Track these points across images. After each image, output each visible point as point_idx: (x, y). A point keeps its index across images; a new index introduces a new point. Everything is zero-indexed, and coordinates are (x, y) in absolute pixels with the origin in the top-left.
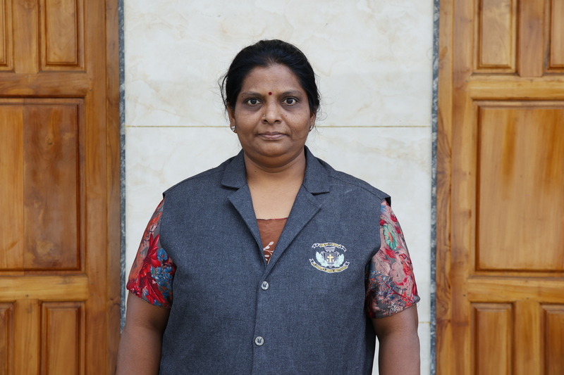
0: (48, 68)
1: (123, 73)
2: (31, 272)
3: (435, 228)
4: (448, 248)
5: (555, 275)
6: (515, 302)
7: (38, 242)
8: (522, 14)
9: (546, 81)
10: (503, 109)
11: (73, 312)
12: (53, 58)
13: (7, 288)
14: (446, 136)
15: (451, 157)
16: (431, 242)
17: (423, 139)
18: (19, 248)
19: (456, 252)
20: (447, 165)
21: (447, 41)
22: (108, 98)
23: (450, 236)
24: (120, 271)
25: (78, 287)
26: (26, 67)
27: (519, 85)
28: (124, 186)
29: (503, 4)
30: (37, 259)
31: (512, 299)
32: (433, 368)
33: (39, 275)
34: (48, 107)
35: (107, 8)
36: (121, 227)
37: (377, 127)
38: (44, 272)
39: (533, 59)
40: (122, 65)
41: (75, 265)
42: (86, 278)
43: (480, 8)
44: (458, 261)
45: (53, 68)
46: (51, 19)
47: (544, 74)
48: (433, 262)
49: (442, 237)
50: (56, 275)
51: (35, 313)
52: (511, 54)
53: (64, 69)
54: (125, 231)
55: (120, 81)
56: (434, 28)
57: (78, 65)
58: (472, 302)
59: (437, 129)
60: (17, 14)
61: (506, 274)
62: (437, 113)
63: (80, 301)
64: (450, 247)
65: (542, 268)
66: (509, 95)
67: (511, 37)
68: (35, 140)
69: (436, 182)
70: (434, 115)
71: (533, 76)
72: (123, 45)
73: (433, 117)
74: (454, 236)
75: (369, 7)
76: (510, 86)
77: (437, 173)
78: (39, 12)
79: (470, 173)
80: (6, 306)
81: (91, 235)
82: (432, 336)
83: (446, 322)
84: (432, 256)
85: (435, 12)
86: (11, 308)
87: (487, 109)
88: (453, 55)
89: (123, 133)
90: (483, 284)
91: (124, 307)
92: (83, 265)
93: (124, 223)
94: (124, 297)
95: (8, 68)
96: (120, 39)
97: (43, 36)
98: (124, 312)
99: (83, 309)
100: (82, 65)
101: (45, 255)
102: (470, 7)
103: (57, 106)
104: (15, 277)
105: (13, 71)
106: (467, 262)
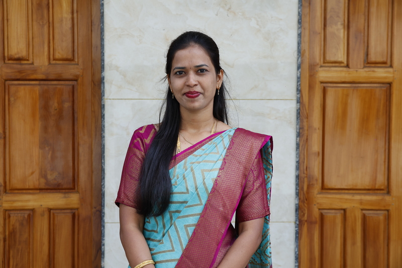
0: (54, 62)
1: (104, 65)
2: (44, 191)
3: (298, 163)
4: (306, 175)
5: (371, 192)
6: (346, 209)
7: (48, 172)
8: (351, 30)
9: (366, 71)
10: (339, 89)
11: (70, 216)
12: (58, 56)
13: (29, 201)
14: (305, 105)
15: (307, 118)
16: (296, 172)
17: (291, 107)
18: (36, 175)
19: (310, 178)
20: (305, 124)
21: (305, 46)
22: (93, 81)
23: (307, 168)
24: (101, 190)
25: (73, 200)
26: (41, 61)
27: (349, 74)
28: (104, 137)
29: (339, 23)
30: (47, 183)
31: (345, 206)
32: (296, 250)
33: (49, 193)
34: (54, 86)
35: (93, 24)
36: (102, 162)
37: (263, 100)
38: (52, 191)
39: (358, 58)
40: (103, 60)
41: (71, 186)
42: (78, 195)
43: (325, 25)
44: (311, 183)
45: (58, 62)
46: (56, 31)
47: (365, 67)
48: (297, 185)
49: (302, 169)
50: (60, 192)
51: (46, 216)
52: (344, 54)
53: (65, 62)
54: (104, 165)
55: (101, 71)
56: (298, 38)
57: (73, 60)
58: (319, 209)
59: (300, 101)
60: (35, 27)
61: (341, 191)
62: (300, 91)
63: (75, 209)
65: (363, 188)
66: (343, 80)
67: (344, 44)
68: (46, 107)
69: (299, 135)
70: (298, 92)
71: (357, 68)
72: (103, 48)
73: (298, 94)
74: (309, 168)
75: (258, 24)
76: (343, 74)
77: (300, 129)
78: (49, 27)
79: (319, 129)
80: (28, 212)
81: (82, 167)
82: (296, 230)
83: (304, 221)
84: (296, 181)
85: (299, 28)
86: (31, 213)
87: (329, 89)
88: (309, 55)
89: (103, 104)
90: (326, 198)
91: (104, 213)
92: (76, 186)
93: (104, 160)
94: (104, 207)
95: (30, 62)
96: (101, 44)
97: (51, 41)
98: (104, 216)
99: (76, 214)
100: (76, 60)
101: (52, 180)
102: (318, 26)
103: (60, 86)
104: (33, 193)
105: (32, 64)
106: (317, 184)
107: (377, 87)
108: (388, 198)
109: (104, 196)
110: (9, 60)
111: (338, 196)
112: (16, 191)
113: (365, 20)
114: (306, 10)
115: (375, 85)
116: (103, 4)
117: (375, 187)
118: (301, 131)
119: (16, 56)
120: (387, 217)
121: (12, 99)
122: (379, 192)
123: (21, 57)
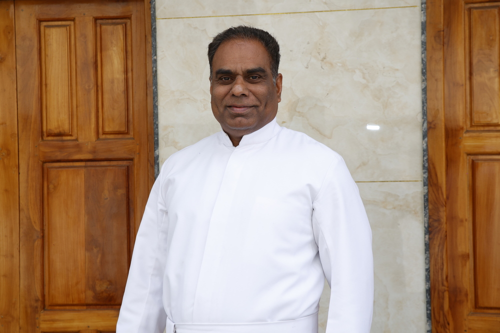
0: (104, 136)
1: (158, 140)
2: (92, 307)
3: (429, 272)
4: (446, 288)
7: (97, 282)
12: (107, 129)
13: (72, 320)
14: (441, 188)
15: (446, 206)
16: (426, 284)
17: (415, 191)
18: (82, 286)
19: (455, 292)
20: (443, 215)
21: (438, 104)
22: (149, 161)
23: (447, 277)
26: (87, 136)
29: (492, 70)
30: (96, 295)
33: (98, 309)
34: (104, 168)
35: (148, 86)
37: (374, 182)
38: (102, 307)
43: (471, 74)
45: (108, 136)
46: (106, 96)
48: (429, 302)
49: (440, 279)
53: (117, 136)
55: (155, 148)
56: (423, 94)
57: (128, 133)
59: (431, 181)
60: (80, 93)
62: (428, 170)
64: (448, 287)
68: (93, 196)
69: (430, 230)
70: (425, 170)
72: (157, 117)
73: (424, 173)
75: (364, 78)
77: (431, 221)
78: (97, 91)
79: (466, 220)
84: (427, 297)
85: (423, 81)
87: (481, 163)
88: (445, 116)
90: (481, 320)
95: (73, 138)
96: (154, 112)
97: (100, 110)
100: (131, 133)
101: (102, 292)
102: (461, 73)
103: (111, 168)
104: (78, 311)
105: (77, 140)
106: (467, 301)
110: (48, 135)
112: (57, 307)
114: (439, 55)
116: (155, 61)
118: (436, 224)
119: (56, 131)
121: (51, 186)
123: (62, 132)
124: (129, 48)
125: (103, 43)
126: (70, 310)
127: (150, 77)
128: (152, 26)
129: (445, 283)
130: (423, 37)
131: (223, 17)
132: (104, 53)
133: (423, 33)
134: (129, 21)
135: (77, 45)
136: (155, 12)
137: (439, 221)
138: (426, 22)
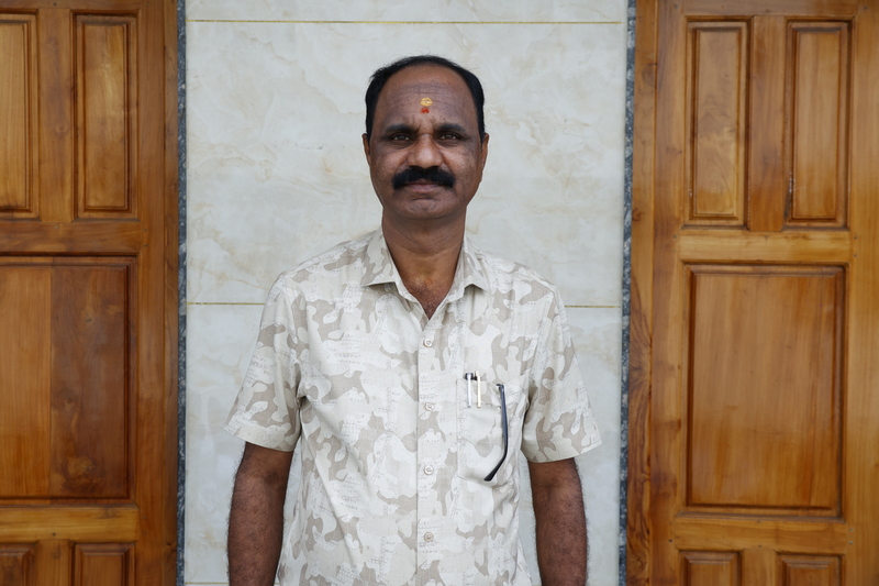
0: (86, 214)
1: (185, 227)
2: (60, 501)
3: (627, 453)
4: (647, 477)
5: (800, 512)
6: (743, 551)
7: (70, 459)
8: (753, 144)
9: (786, 237)
10: (727, 277)
11: (118, 557)
12: (92, 203)
13: (26, 523)
14: (645, 316)
15: (651, 346)
16: (621, 473)
17: (610, 323)
18: (44, 467)
19: (658, 480)
20: (646, 359)
21: (646, 180)
22: (166, 257)
23: (649, 459)
24: (177, 509)
25: (125, 523)
26: (58, 209)
27: (749, 243)
28: (184, 389)
29: (726, 129)
30: (68, 482)
31: (739, 544)
34: (85, 268)
35: (167, 133)
36: (179, 446)
39: (768, 207)
40: (184, 217)
41: (121, 491)
42: (136, 510)
43: (694, 134)
44: (661, 492)
45: (94, 215)
46: (93, 149)
47: (785, 228)
48: (623, 502)
49: (638, 460)
50: (95, 504)
51: (64, 558)
52: (737, 199)
53: (110, 215)
54: (184, 452)
55: (179, 240)
56: (626, 166)
58: (681, 551)
59: (630, 309)
60: (45, 139)
61: (730, 510)
62: (629, 289)
63: (129, 543)
64: (649, 474)
65: (782, 503)
66: (735, 257)
67: (738, 175)
68: (66, 315)
69: (628, 387)
70: (625, 290)
71: (768, 231)
72: (185, 188)
73: (624, 294)
74: (657, 456)
75: (533, 136)
76: (735, 244)
77: (631, 371)
78: (76, 137)
79: (679, 367)
81: (144, 450)
83: (643, 582)
84: (621, 493)
85: (627, 145)
86: (32, 552)
87: (703, 277)
88: (655, 201)
89: (182, 314)
90: (696, 524)
91: (183, 561)
92: (132, 492)
93: (184, 441)
94: (183, 547)
95: (32, 215)
96: (179, 180)
97: (81, 170)
98: (182, 568)
99: (132, 554)
100: (135, 210)
101: (79, 477)
102: (678, 134)
103: (99, 268)
104: (36, 507)
105: (38, 219)
106: (675, 494)
107: (813, 274)
108: (839, 528)
109: (183, 523)
111: (724, 522)
113: (785, 122)
114: (648, 102)
115: (810, 270)
116: (184, 92)
117: (810, 501)
118: (635, 374)
119: (3, 203)
120: (838, 572)
122: (818, 512)
123: (12, 203)
124: (133, 67)
125: (87, 56)
126: (21, 506)
127: (172, 120)
128: (179, 33)
129: (646, 468)
130: (629, 74)
131: (303, 24)
132: (88, 73)
133: (629, 67)
134: (134, 19)
135: (42, 56)
136: (184, 8)
137: (639, 369)
138: (634, 49)
